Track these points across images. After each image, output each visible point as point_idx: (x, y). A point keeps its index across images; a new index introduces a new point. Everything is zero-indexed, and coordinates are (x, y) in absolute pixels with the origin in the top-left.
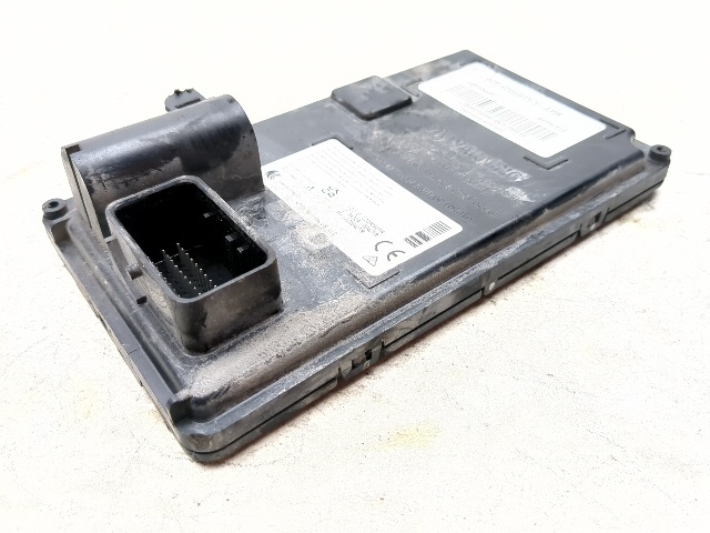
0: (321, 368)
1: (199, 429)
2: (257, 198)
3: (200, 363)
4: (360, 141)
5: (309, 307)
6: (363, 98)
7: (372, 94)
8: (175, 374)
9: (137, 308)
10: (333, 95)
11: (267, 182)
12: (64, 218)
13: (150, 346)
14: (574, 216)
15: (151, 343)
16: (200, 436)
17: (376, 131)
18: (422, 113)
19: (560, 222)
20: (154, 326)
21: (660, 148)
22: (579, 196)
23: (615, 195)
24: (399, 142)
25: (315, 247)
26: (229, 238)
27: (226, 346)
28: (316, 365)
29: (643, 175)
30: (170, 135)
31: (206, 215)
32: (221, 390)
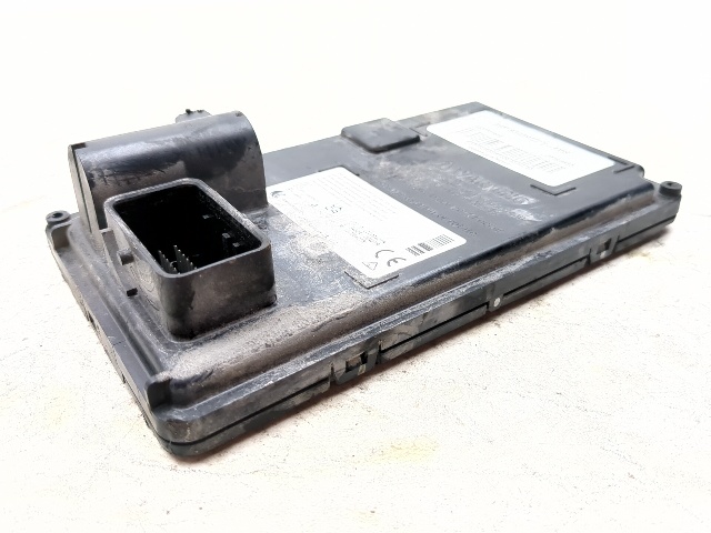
0: (312, 363)
1: (178, 414)
2: (260, 212)
3: (184, 349)
4: (367, 169)
5: (304, 303)
6: (372, 134)
7: (381, 132)
8: (157, 358)
9: (126, 300)
10: (343, 132)
11: (270, 199)
12: (66, 223)
13: (135, 334)
14: (582, 238)
15: (137, 331)
16: (177, 421)
17: (383, 162)
18: (430, 149)
19: (568, 243)
20: (141, 315)
21: (670, 184)
22: (588, 219)
23: (624, 223)
24: (405, 171)
25: (315, 253)
26: (226, 235)
27: (213, 334)
28: (308, 360)
29: (654, 207)
30: (176, 140)
31: (205, 217)
32: (203, 374)
